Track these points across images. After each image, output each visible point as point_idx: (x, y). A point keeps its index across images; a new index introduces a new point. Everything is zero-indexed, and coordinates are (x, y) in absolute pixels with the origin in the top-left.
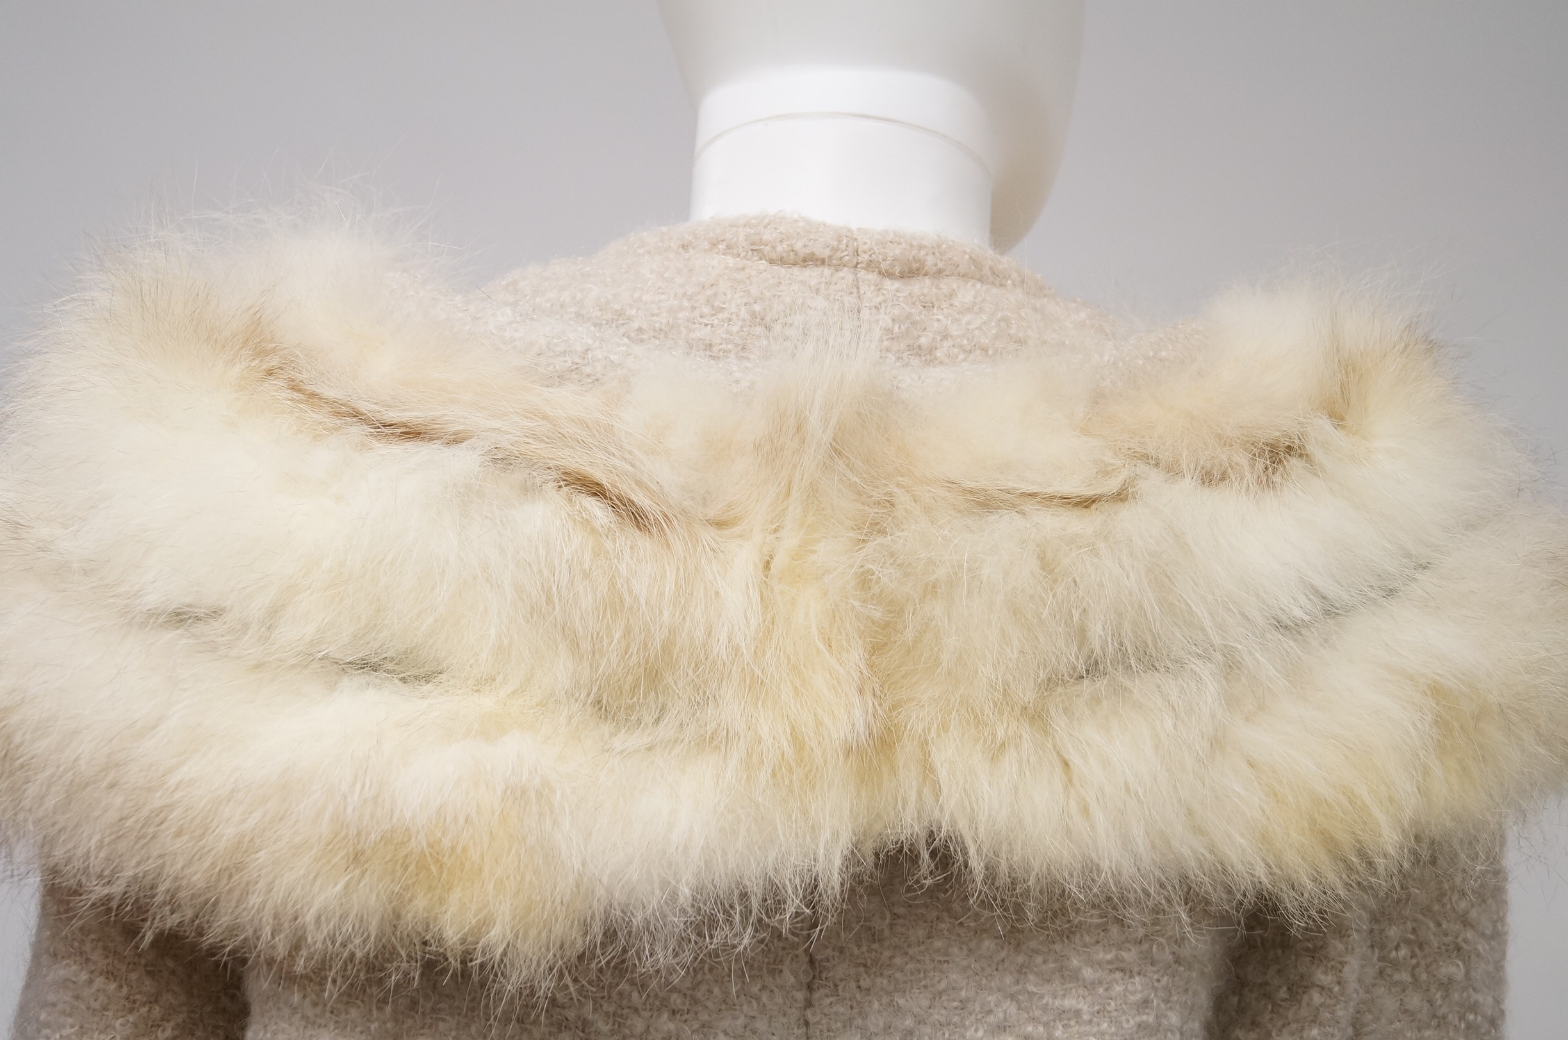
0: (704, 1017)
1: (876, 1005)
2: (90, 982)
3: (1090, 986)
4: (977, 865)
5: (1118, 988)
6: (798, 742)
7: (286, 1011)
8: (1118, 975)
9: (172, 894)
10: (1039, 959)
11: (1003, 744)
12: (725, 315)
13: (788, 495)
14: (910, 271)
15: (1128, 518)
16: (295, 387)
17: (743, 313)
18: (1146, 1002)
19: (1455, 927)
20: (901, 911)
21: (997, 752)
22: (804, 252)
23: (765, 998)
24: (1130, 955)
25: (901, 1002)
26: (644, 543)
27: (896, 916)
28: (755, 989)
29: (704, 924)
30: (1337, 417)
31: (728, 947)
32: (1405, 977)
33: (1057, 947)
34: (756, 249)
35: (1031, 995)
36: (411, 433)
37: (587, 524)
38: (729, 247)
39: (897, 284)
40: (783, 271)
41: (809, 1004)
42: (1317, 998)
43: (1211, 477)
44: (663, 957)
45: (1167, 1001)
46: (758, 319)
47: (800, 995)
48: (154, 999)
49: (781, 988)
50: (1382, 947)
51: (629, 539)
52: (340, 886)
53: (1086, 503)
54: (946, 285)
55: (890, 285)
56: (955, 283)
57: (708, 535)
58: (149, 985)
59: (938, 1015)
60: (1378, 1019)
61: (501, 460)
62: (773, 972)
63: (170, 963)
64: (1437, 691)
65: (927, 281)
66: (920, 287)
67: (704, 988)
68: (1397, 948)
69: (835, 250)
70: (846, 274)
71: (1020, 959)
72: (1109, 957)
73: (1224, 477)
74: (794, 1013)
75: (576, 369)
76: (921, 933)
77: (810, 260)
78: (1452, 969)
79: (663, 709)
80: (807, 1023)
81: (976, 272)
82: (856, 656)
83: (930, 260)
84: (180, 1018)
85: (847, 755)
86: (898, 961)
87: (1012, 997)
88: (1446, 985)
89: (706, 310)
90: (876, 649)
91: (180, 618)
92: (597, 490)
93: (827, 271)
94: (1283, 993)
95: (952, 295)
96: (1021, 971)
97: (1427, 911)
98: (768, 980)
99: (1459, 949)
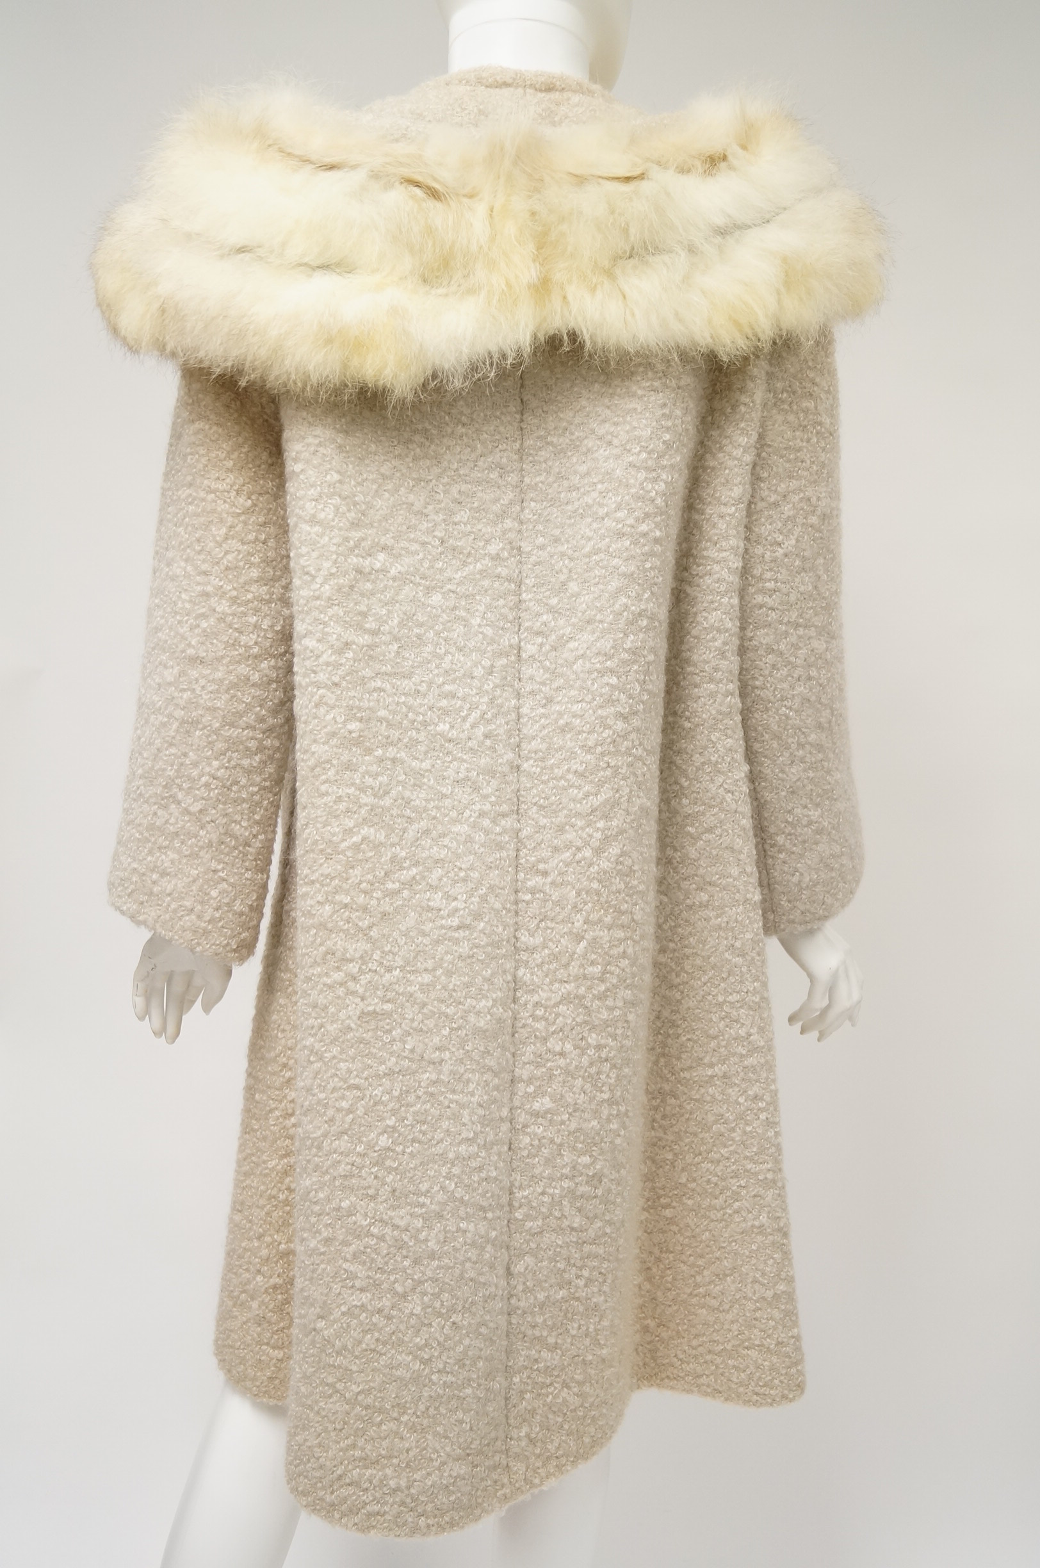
0: (477, 426)
1: (551, 418)
2: (210, 428)
3: (641, 398)
4: (587, 337)
5: (653, 398)
6: (508, 285)
7: (301, 420)
8: (652, 393)
9: (252, 362)
10: (619, 389)
11: (596, 285)
12: (467, 112)
13: (499, 178)
14: (550, 89)
15: (645, 186)
16: (281, 150)
17: (475, 110)
18: (665, 405)
19: (809, 385)
20: (559, 376)
21: (593, 290)
22: (500, 81)
23: (503, 417)
24: (657, 384)
25: (561, 416)
26: (438, 205)
27: (557, 379)
28: (498, 413)
29: (474, 368)
30: (744, 147)
31: (485, 377)
32: (786, 407)
33: (626, 383)
34: (480, 81)
35: (616, 405)
36: (332, 167)
37: (413, 197)
38: (467, 82)
39: (543, 94)
40: (491, 90)
41: (522, 421)
42: (743, 409)
43: (683, 170)
44: (457, 384)
45: (674, 405)
46: (480, 112)
47: (518, 416)
48: (240, 434)
49: (509, 413)
50: (775, 393)
51: (431, 204)
52: (322, 354)
53: (628, 179)
54: (566, 95)
55: (541, 95)
56: (570, 94)
57: (465, 200)
58: (237, 428)
59: (577, 420)
60: (774, 425)
61: (375, 176)
62: (506, 407)
63: (244, 418)
64: (785, 260)
65: (557, 93)
66: (556, 96)
67: (475, 414)
68: (782, 393)
69: (514, 79)
70: (520, 90)
71: (611, 391)
72: (648, 384)
73: (689, 171)
74: (516, 424)
75: (404, 136)
76: (568, 385)
77: (506, 85)
78: (808, 404)
79: (451, 277)
80: (522, 429)
81: (579, 89)
82: (531, 247)
83: (558, 83)
84: (250, 443)
85: (529, 288)
86: (559, 398)
87: (608, 407)
88: (806, 411)
89: (459, 110)
90: (540, 247)
91: (242, 250)
92: (417, 184)
93: (512, 89)
94: (729, 410)
95: (569, 99)
96: (612, 395)
97: (795, 377)
98: (504, 410)
99: (811, 395)
